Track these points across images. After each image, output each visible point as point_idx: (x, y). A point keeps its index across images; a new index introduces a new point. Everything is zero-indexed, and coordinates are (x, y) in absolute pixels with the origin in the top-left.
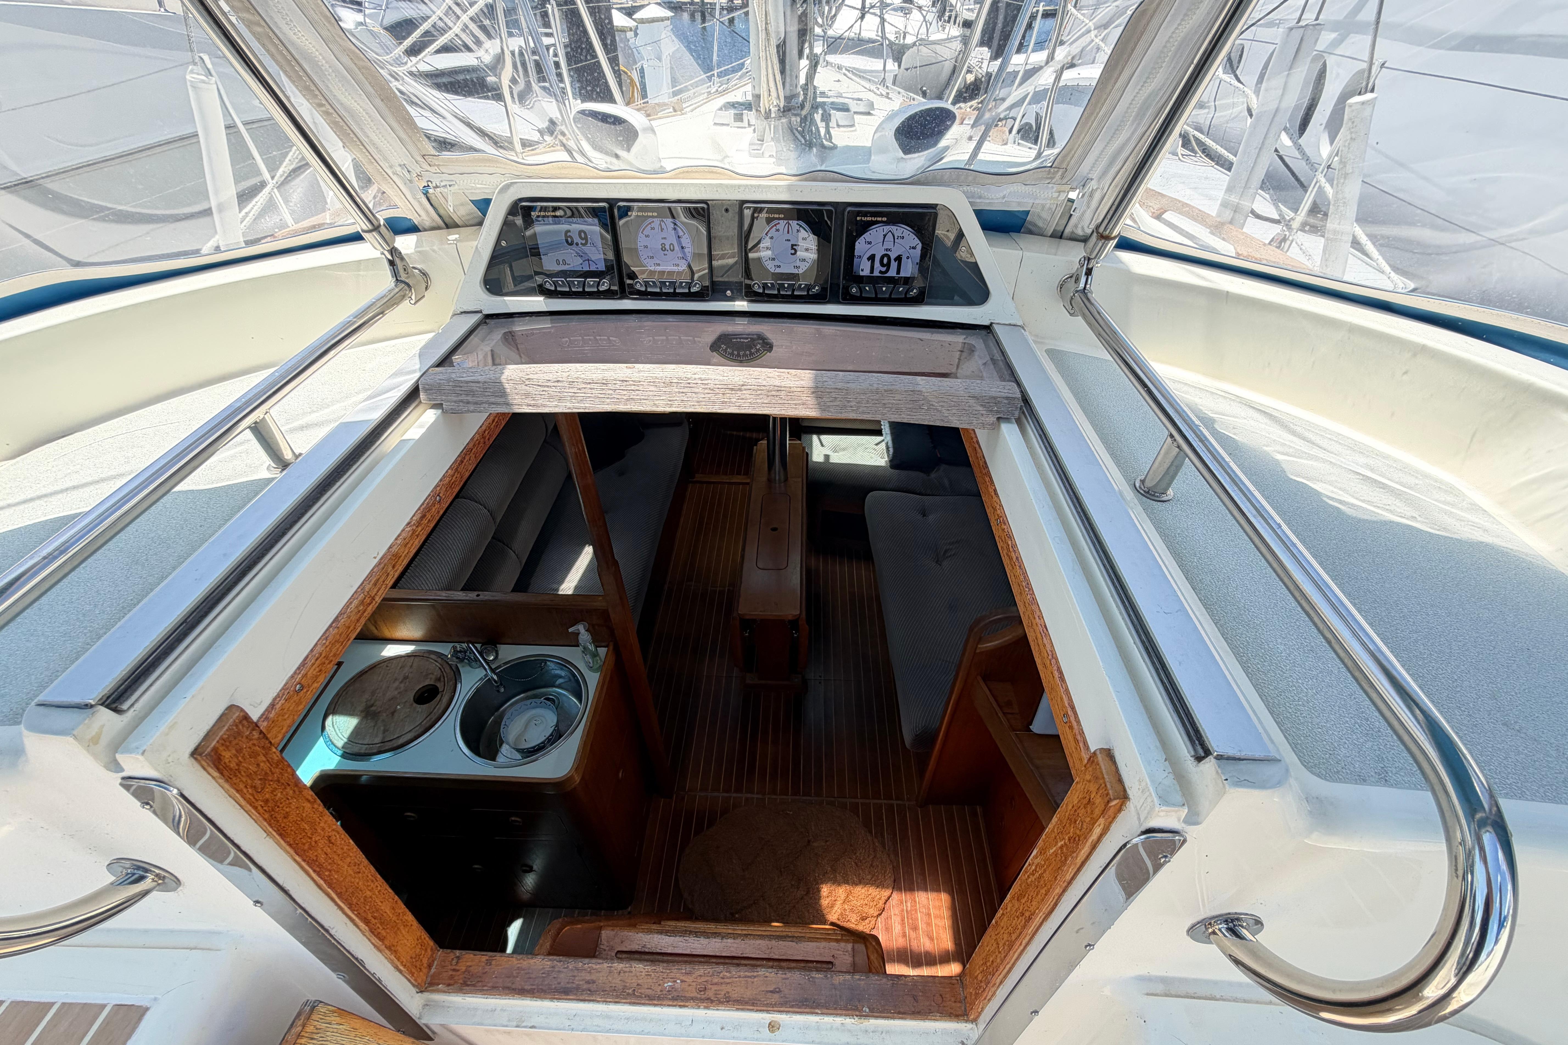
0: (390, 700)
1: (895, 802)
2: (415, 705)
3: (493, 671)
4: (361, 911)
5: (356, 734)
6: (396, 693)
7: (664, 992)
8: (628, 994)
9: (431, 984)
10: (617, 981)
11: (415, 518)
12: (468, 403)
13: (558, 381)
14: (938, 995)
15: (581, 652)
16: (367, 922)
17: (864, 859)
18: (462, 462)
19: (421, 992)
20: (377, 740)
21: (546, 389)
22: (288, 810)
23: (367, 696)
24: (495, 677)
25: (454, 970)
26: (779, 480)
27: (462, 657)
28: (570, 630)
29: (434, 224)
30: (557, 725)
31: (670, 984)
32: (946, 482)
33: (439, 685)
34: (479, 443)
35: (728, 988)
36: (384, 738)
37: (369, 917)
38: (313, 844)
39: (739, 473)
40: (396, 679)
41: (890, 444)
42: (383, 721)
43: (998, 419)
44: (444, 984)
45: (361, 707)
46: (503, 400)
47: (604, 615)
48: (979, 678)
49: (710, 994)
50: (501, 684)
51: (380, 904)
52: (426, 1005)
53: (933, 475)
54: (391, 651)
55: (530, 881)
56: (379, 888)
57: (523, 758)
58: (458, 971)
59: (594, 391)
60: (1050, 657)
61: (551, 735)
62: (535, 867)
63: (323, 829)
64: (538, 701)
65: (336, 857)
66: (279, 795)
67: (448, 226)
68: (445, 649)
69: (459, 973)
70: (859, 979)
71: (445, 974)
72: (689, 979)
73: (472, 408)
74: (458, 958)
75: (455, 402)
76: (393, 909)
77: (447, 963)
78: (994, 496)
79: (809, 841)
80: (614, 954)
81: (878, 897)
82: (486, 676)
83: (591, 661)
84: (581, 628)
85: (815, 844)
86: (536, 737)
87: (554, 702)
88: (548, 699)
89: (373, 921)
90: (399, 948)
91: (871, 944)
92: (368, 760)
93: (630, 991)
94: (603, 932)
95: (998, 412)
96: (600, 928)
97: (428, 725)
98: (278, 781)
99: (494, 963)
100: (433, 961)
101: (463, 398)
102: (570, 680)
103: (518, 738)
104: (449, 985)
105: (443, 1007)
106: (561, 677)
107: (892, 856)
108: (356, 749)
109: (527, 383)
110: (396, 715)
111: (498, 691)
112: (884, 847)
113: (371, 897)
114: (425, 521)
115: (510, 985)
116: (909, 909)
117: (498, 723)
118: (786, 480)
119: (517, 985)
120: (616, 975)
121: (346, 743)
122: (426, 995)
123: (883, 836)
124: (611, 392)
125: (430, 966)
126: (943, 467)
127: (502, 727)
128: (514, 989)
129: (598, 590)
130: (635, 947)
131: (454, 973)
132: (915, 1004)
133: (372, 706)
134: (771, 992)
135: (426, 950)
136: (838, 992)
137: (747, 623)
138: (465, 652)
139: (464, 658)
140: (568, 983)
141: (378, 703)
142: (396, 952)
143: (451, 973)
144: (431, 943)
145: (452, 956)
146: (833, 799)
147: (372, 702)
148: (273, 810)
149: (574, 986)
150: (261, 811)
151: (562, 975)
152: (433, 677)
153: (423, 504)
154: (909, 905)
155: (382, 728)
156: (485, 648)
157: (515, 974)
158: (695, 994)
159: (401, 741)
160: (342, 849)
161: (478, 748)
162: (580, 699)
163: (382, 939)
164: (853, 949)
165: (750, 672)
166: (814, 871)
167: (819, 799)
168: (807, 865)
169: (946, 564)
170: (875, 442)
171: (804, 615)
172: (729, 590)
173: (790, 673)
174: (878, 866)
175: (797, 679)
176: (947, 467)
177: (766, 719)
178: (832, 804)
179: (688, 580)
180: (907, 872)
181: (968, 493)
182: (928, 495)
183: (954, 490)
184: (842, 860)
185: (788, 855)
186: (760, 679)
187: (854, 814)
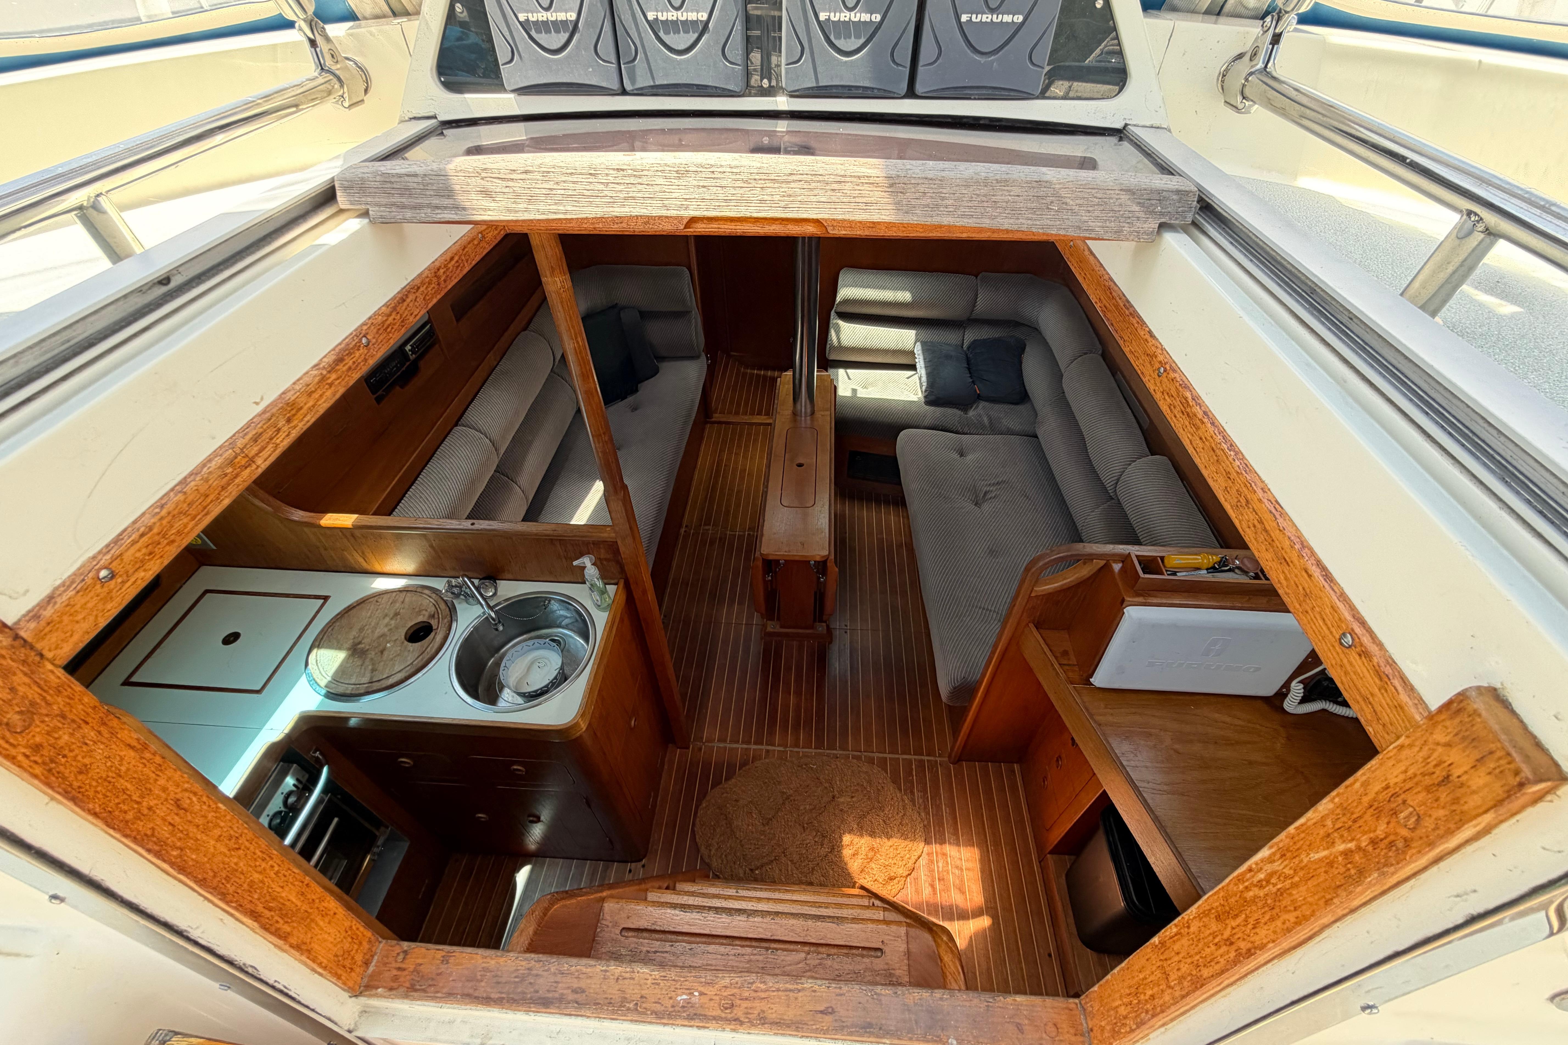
0: (379, 637)
1: (926, 758)
2: (406, 643)
3: (491, 608)
4: (245, 903)
5: (341, 673)
6: (386, 630)
7: (677, 1009)
8: (629, 1009)
9: (368, 987)
10: (613, 992)
11: (326, 360)
12: (404, 207)
13: (526, 172)
14: (1050, 1024)
15: (588, 589)
16: (254, 915)
17: (893, 816)
18: (403, 300)
19: (356, 996)
20: (365, 680)
21: (510, 184)
22: (87, 761)
23: (354, 633)
24: (493, 615)
25: (399, 969)
26: (806, 412)
27: (459, 593)
28: (575, 563)
29: (377, 11)
30: (562, 668)
31: (685, 997)
32: (986, 420)
33: (434, 623)
34: (430, 283)
35: (763, 1005)
36: (372, 678)
37: (260, 908)
38: (145, 811)
39: (759, 414)
40: (386, 615)
41: (924, 379)
42: (372, 659)
43: (1162, 226)
44: (384, 987)
45: (347, 645)
46: (451, 201)
47: (613, 548)
48: (1031, 625)
49: (739, 1013)
50: (499, 622)
51: (279, 889)
52: (363, 1012)
53: (971, 413)
54: (381, 584)
55: (537, 832)
56: (276, 868)
57: (526, 702)
58: (404, 970)
59: (578, 186)
60: (1297, 546)
61: (555, 678)
62: (542, 818)
63: (164, 789)
64: (542, 641)
65: (193, 830)
66: (66, 737)
67: (395, 14)
68: (440, 584)
69: (406, 973)
70: (941, 999)
71: (387, 974)
72: (710, 991)
73: (409, 214)
74: (406, 952)
75: (385, 205)
76: (303, 894)
77: (391, 959)
78: (1149, 339)
79: (834, 797)
80: (618, 932)
81: (908, 856)
82: (484, 613)
83: (598, 598)
84: (586, 561)
85: (841, 800)
86: (538, 680)
87: (558, 643)
88: (553, 640)
89: (267, 914)
90: (315, 946)
91: (942, 939)
92: (358, 701)
93: (631, 1006)
94: (606, 905)
95: (1162, 214)
96: (603, 900)
97: (420, 665)
98: (64, 717)
99: (452, 960)
100: (372, 956)
101: (397, 199)
102: (577, 621)
103: (519, 681)
104: (391, 989)
105: (386, 1014)
106: (567, 617)
107: (923, 814)
108: (341, 689)
109: (484, 175)
110: (386, 653)
111: (497, 630)
112: (914, 805)
113: (262, 882)
114: (342, 368)
115: (471, 991)
116: (941, 869)
117: (498, 664)
118: (813, 413)
119: (480, 993)
120: (612, 982)
121: (330, 682)
122: (363, 1000)
123: (912, 793)
124: (601, 187)
125: (367, 963)
126: (982, 404)
127: (501, 669)
128: (477, 998)
129: (606, 520)
130: (643, 924)
131: (399, 973)
132: (1020, 1036)
133: (360, 643)
134: (821, 1012)
135: (361, 943)
136: (913, 1017)
137: (770, 565)
138: (461, 587)
139: (460, 594)
140: (548, 991)
141: (366, 641)
142: (309, 951)
143: (395, 972)
144: (369, 934)
145: (397, 949)
146: (859, 754)
147: (360, 639)
148: (52, 761)
149: (557, 995)
150: (25, 762)
151: (541, 981)
152: (427, 614)
153: (340, 344)
154: (940, 865)
155: (370, 667)
156: (483, 583)
157: (479, 977)
158: (717, 1013)
159: (391, 681)
160: (205, 817)
161: (476, 691)
162: (586, 638)
163: (284, 937)
164: (907, 934)
165: (772, 619)
166: (839, 828)
167: (844, 752)
168: (831, 821)
169: (986, 507)
170: (908, 378)
171: (832, 557)
172: (749, 534)
173: (815, 621)
174: (907, 824)
175: (821, 628)
176: (986, 404)
177: (788, 669)
178: (858, 758)
179: (705, 525)
180: (939, 831)
181: (1010, 432)
182: (966, 434)
183: (994, 429)
184: (869, 817)
185: (811, 810)
186: (781, 627)
187: (882, 769)
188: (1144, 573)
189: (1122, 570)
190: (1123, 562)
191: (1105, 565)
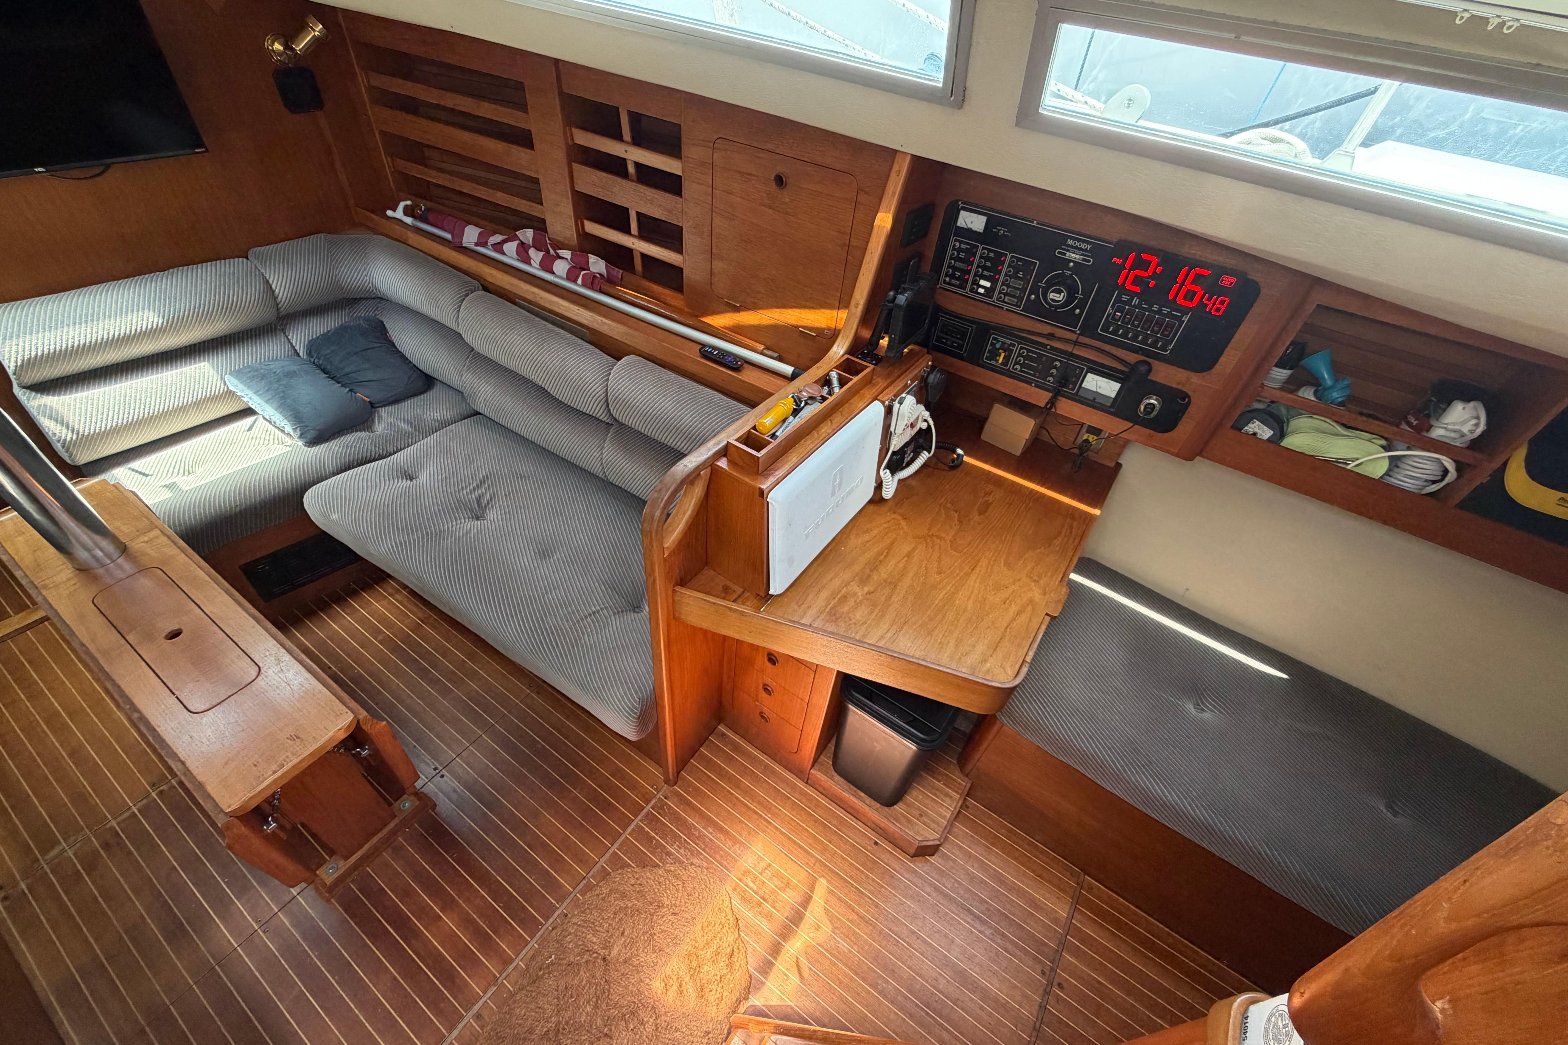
1: (648, 808)
32: (403, 426)
41: (279, 418)
48: (678, 588)
53: (379, 427)
79: (604, 959)
85: (615, 952)
107: (695, 861)
112: (682, 862)
118: (124, 549)
123: (669, 854)
126: (384, 412)
146: (584, 882)
154: (751, 885)
165: (321, 862)
166: (641, 981)
167: (568, 901)
168: (626, 987)
169: (492, 515)
170: (250, 429)
171: (363, 714)
172: (161, 794)
173: (390, 804)
174: (694, 888)
175: (407, 804)
176: (389, 409)
177: (406, 894)
178: (589, 888)
179: (44, 851)
180: (722, 857)
181: (444, 424)
182: (394, 453)
183: (422, 431)
184: (657, 929)
185: (596, 1007)
186: (346, 858)
187: (622, 868)
188: (758, 451)
189: (731, 462)
190: (725, 455)
191: (712, 470)
